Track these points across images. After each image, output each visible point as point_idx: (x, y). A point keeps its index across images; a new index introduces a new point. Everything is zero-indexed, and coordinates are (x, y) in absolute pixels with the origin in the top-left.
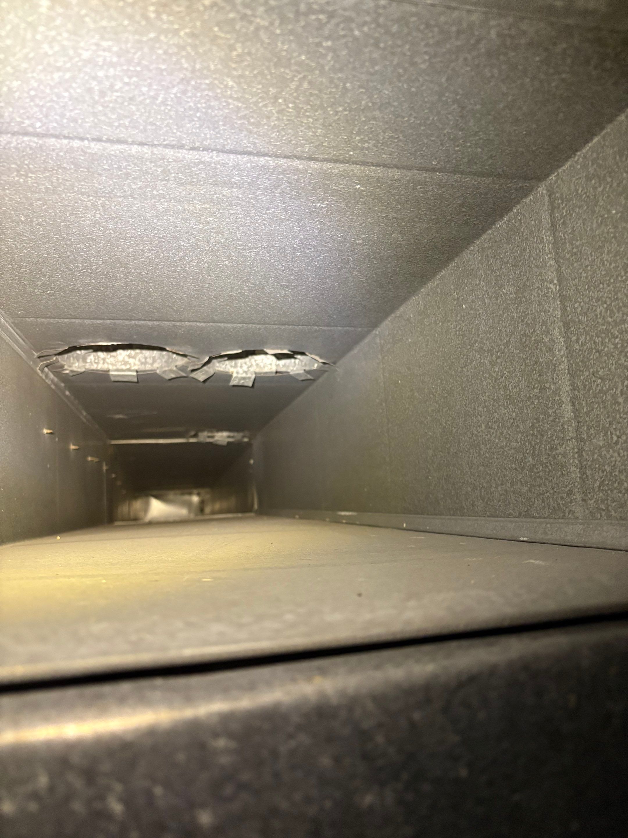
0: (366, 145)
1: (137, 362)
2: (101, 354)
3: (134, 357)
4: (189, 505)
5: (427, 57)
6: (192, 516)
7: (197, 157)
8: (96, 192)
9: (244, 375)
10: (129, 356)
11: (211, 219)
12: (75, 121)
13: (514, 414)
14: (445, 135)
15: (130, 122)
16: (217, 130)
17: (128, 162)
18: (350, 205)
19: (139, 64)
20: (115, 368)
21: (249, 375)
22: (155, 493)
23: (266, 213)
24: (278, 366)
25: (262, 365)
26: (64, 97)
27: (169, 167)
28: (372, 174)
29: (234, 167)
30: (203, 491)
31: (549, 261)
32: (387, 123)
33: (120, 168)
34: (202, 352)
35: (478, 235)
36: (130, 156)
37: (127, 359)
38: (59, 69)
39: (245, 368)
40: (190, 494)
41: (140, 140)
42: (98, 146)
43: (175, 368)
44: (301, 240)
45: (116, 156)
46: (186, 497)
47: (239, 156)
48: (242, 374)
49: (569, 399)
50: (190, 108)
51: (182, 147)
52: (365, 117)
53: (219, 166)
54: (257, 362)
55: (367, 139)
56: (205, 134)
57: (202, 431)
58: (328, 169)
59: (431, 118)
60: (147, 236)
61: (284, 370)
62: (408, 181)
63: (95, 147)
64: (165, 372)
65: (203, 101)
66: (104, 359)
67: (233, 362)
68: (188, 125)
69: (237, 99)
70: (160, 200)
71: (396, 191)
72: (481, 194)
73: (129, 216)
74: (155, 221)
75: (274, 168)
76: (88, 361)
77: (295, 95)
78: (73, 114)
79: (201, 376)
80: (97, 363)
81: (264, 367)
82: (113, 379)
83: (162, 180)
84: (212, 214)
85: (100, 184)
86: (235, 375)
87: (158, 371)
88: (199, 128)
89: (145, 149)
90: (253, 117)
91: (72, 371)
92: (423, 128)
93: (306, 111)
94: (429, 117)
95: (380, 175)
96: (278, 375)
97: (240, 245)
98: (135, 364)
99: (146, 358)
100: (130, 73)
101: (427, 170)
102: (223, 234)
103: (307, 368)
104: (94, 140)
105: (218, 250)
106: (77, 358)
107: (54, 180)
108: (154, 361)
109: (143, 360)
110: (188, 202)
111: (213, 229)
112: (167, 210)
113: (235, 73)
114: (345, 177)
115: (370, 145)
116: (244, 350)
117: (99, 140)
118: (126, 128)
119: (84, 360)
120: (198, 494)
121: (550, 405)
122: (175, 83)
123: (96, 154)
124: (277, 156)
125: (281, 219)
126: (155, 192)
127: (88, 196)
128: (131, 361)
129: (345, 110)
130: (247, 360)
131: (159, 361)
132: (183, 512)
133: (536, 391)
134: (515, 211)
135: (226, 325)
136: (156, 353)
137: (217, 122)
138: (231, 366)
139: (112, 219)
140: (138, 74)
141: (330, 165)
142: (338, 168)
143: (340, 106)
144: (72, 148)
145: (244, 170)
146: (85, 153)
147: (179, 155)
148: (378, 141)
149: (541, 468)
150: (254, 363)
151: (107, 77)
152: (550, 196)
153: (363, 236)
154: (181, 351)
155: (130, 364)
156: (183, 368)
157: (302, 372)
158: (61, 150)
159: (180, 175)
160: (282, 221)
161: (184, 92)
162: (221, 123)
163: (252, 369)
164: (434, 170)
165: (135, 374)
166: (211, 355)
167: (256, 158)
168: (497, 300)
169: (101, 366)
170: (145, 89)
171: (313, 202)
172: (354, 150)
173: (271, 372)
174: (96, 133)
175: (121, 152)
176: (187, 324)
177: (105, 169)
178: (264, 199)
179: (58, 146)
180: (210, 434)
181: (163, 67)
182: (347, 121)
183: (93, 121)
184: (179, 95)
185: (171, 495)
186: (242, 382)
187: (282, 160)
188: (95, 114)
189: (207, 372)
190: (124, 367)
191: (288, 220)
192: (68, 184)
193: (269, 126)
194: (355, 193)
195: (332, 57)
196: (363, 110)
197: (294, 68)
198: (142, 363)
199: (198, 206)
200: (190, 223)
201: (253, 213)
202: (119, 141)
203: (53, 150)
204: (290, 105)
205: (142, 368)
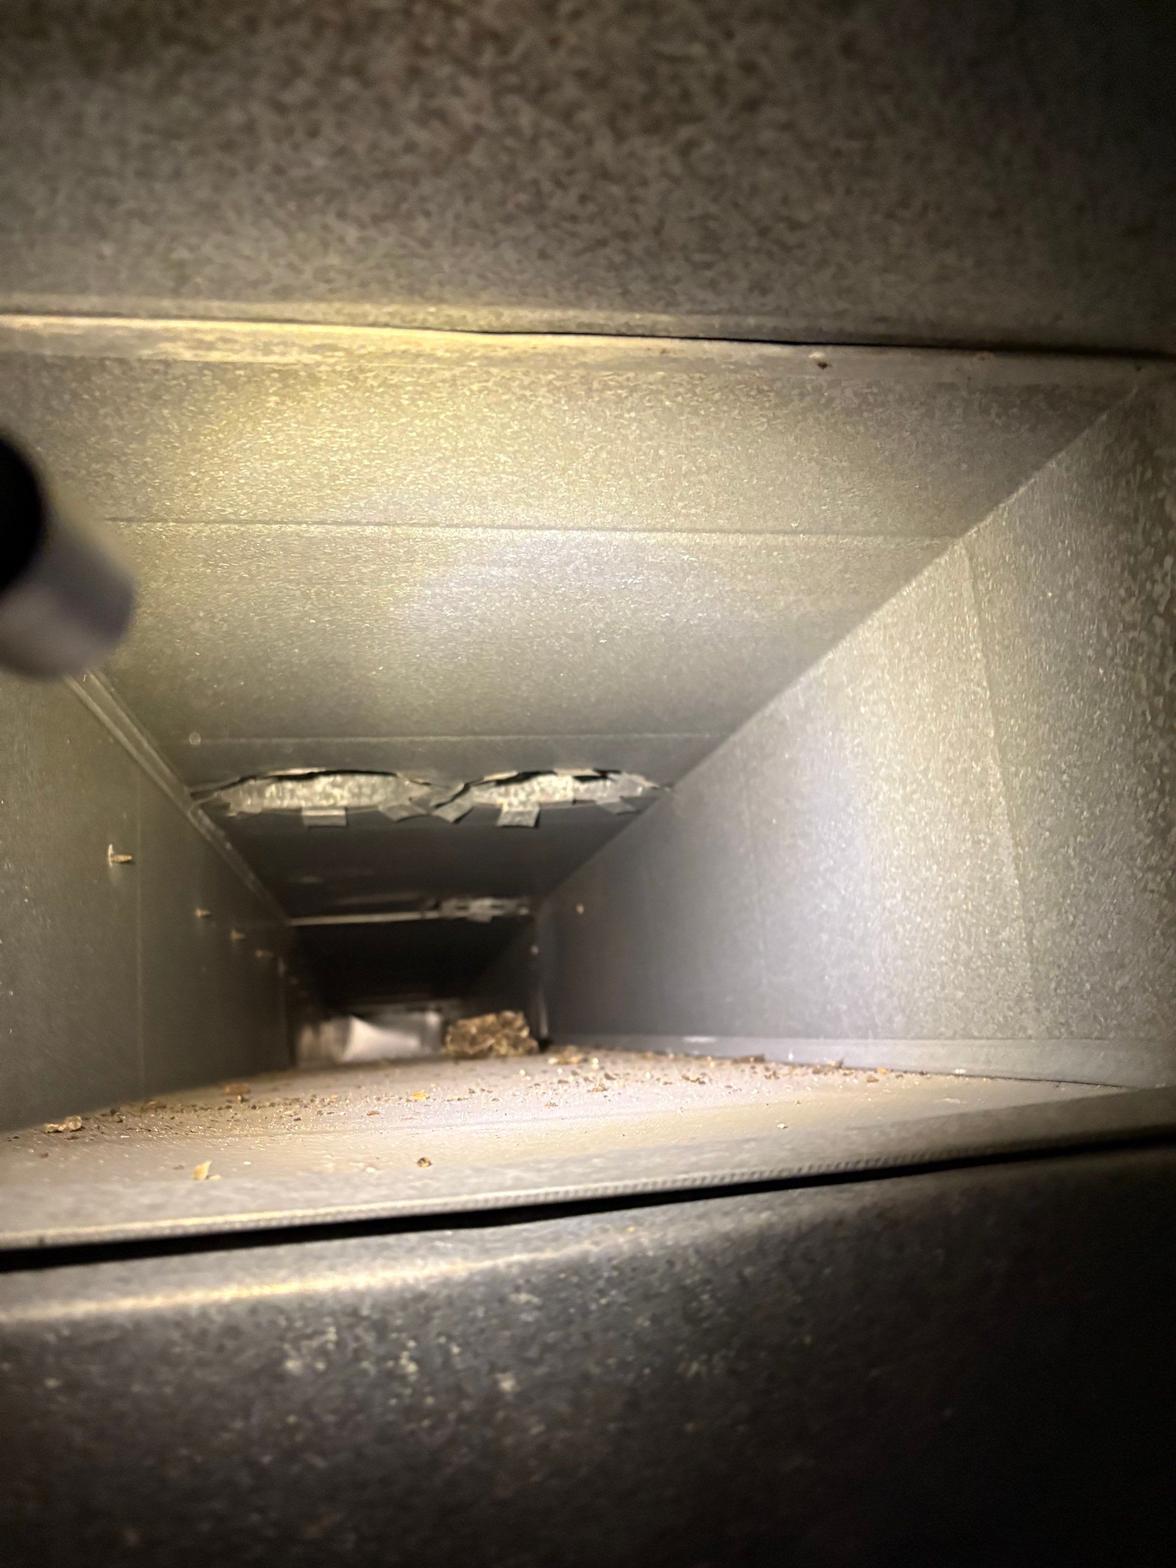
0: (693, 511)
1: (346, 794)
2: (289, 785)
3: (341, 786)
4: (421, 1030)
5: (765, 420)
6: (428, 1051)
7: (456, 534)
8: (310, 579)
9: (521, 809)
10: (334, 785)
11: (474, 604)
12: (294, 505)
13: (941, 879)
14: (804, 495)
15: (365, 504)
16: (484, 506)
17: (358, 543)
18: (677, 579)
19: (384, 447)
20: (310, 804)
21: (529, 808)
22: (361, 1009)
23: (554, 594)
24: (576, 790)
25: (550, 790)
26: (283, 483)
27: (416, 547)
28: (706, 542)
29: (508, 544)
30: (445, 1004)
31: (975, 653)
32: (719, 486)
33: (346, 551)
34: (454, 778)
35: (876, 606)
36: (362, 537)
37: (329, 789)
38: (280, 457)
39: (522, 796)
40: (423, 1010)
41: (377, 520)
42: (319, 530)
43: (407, 803)
44: (607, 624)
45: (343, 539)
46: (416, 1017)
47: (514, 531)
48: (517, 807)
49: (1011, 858)
50: (449, 485)
51: (436, 524)
52: (688, 481)
53: (485, 544)
54: (542, 785)
55: (693, 504)
56: (468, 511)
57: (448, 897)
58: (641, 540)
59: (781, 478)
60: (378, 628)
61: (587, 797)
62: (759, 547)
63: (315, 530)
64: (391, 809)
65: (467, 478)
66: (292, 792)
67: (502, 789)
68: (445, 503)
69: (512, 474)
70: (400, 584)
71: (743, 559)
72: (870, 556)
73: (353, 605)
74: (392, 609)
75: (564, 543)
76: (268, 794)
77: (590, 465)
78: (290, 499)
79: (450, 814)
80: (282, 798)
81: (554, 793)
82: (306, 822)
83: (404, 562)
84: (473, 599)
85: (316, 569)
86: (505, 809)
87: (381, 808)
88: (460, 505)
89: (384, 529)
90: (533, 490)
91: (241, 813)
92: (771, 489)
93: (607, 480)
94: (777, 477)
95: (717, 542)
96: (577, 806)
97: (515, 634)
98: (342, 797)
99: (360, 787)
100: (372, 456)
101: (785, 533)
102: (490, 621)
103: (626, 794)
104: (314, 523)
105: (484, 642)
106: (250, 792)
107: (253, 568)
108: (374, 790)
109: (356, 790)
110: (441, 586)
111: (476, 616)
112: (409, 596)
113: (510, 449)
114: (666, 548)
115: (699, 511)
116: (521, 771)
117: (322, 523)
118: (361, 509)
119: (261, 793)
120: (438, 1010)
121: (987, 866)
122: (430, 462)
123: (315, 537)
124: (566, 529)
125: (576, 600)
126: (394, 576)
127: (298, 584)
128: (337, 792)
129: (660, 476)
130: (527, 785)
131: (381, 791)
132: (411, 1043)
133: (969, 844)
134: (926, 574)
135: (493, 738)
136: (376, 779)
137: (485, 497)
138: (500, 795)
139: (329, 608)
140: (381, 457)
141: (643, 535)
142: (654, 537)
143: (652, 472)
144: (283, 533)
145: (521, 547)
146: (302, 537)
147: (431, 533)
148: (710, 506)
149: (979, 963)
150: (537, 788)
151: (341, 462)
152: (971, 559)
153: (700, 615)
154: (420, 777)
155: (335, 798)
156: (421, 802)
157: (616, 800)
158: (268, 535)
159: (431, 556)
160: (578, 602)
161: (442, 471)
162: (489, 498)
163: (534, 798)
164: (795, 532)
165: (342, 813)
166: (467, 781)
167: (538, 532)
168: (908, 703)
169: (287, 803)
170: (388, 471)
171: (623, 577)
172: (675, 517)
173: (565, 802)
174: (318, 517)
175: (349, 534)
176: (432, 738)
177: (325, 553)
178: (550, 578)
179: (266, 532)
180: (462, 904)
181: (415, 448)
182: (664, 488)
183: (317, 505)
184: (434, 474)
185: (389, 1013)
186: (517, 820)
187: (575, 532)
188: (320, 498)
189: (459, 806)
190: (324, 803)
191: (587, 601)
192: (271, 571)
193: (555, 498)
194: (682, 565)
195: (638, 428)
196: (685, 476)
197: (587, 439)
198: (354, 795)
199: (454, 590)
200: (442, 611)
201: (534, 595)
202: (349, 523)
203: (259, 536)
204: (584, 476)
205: (355, 802)
